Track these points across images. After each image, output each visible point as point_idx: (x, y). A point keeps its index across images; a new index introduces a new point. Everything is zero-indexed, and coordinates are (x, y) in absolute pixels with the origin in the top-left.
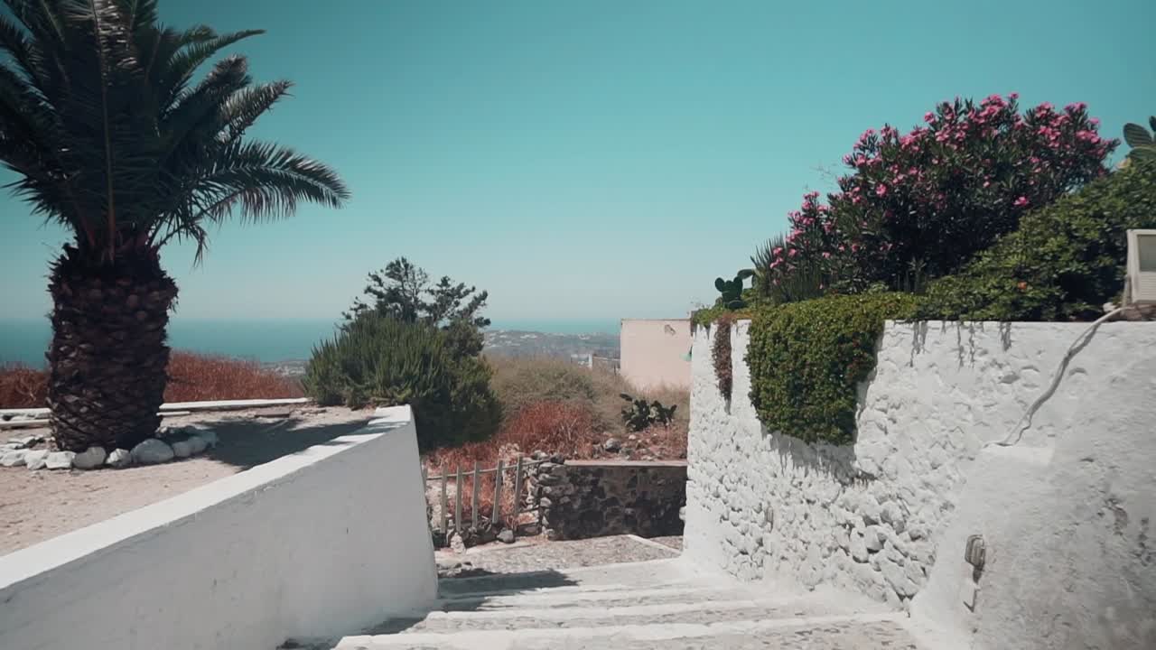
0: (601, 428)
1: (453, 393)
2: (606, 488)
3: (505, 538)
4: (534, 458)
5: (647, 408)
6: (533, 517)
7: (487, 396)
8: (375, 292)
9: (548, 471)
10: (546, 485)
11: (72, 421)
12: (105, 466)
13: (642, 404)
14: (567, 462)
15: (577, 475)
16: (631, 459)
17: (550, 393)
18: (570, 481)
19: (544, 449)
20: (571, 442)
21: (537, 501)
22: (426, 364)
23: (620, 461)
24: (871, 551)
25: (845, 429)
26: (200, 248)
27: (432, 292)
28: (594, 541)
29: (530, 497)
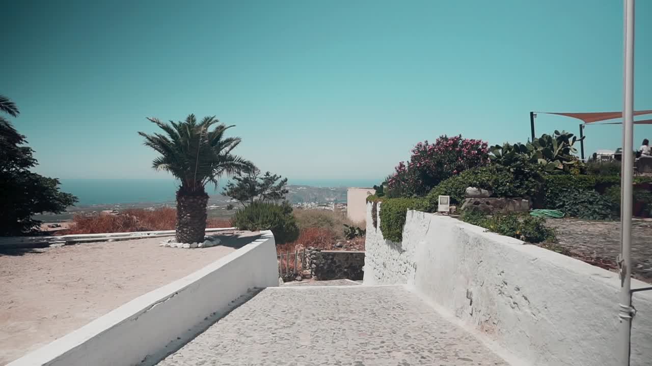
0: (336, 238)
1: (284, 226)
2: (337, 261)
3: (298, 279)
4: (309, 249)
5: (355, 230)
6: (308, 272)
7: (295, 227)
8: (237, 179)
9: (315, 254)
10: (314, 259)
11: (185, 235)
12: (198, 247)
13: (352, 228)
14: (322, 251)
15: (326, 256)
16: (347, 250)
17: (315, 224)
18: (323, 258)
19: (313, 246)
20: (324, 243)
21: (310, 265)
22: (275, 216)
23: (342, 251)
24: (405, 271)
25: (399, 238)
26: (216, 185)
27: (262, 179)
28: (332, 281)
29: (308, 264)
